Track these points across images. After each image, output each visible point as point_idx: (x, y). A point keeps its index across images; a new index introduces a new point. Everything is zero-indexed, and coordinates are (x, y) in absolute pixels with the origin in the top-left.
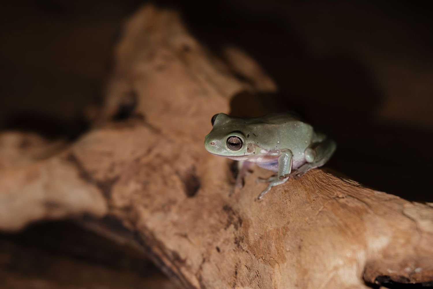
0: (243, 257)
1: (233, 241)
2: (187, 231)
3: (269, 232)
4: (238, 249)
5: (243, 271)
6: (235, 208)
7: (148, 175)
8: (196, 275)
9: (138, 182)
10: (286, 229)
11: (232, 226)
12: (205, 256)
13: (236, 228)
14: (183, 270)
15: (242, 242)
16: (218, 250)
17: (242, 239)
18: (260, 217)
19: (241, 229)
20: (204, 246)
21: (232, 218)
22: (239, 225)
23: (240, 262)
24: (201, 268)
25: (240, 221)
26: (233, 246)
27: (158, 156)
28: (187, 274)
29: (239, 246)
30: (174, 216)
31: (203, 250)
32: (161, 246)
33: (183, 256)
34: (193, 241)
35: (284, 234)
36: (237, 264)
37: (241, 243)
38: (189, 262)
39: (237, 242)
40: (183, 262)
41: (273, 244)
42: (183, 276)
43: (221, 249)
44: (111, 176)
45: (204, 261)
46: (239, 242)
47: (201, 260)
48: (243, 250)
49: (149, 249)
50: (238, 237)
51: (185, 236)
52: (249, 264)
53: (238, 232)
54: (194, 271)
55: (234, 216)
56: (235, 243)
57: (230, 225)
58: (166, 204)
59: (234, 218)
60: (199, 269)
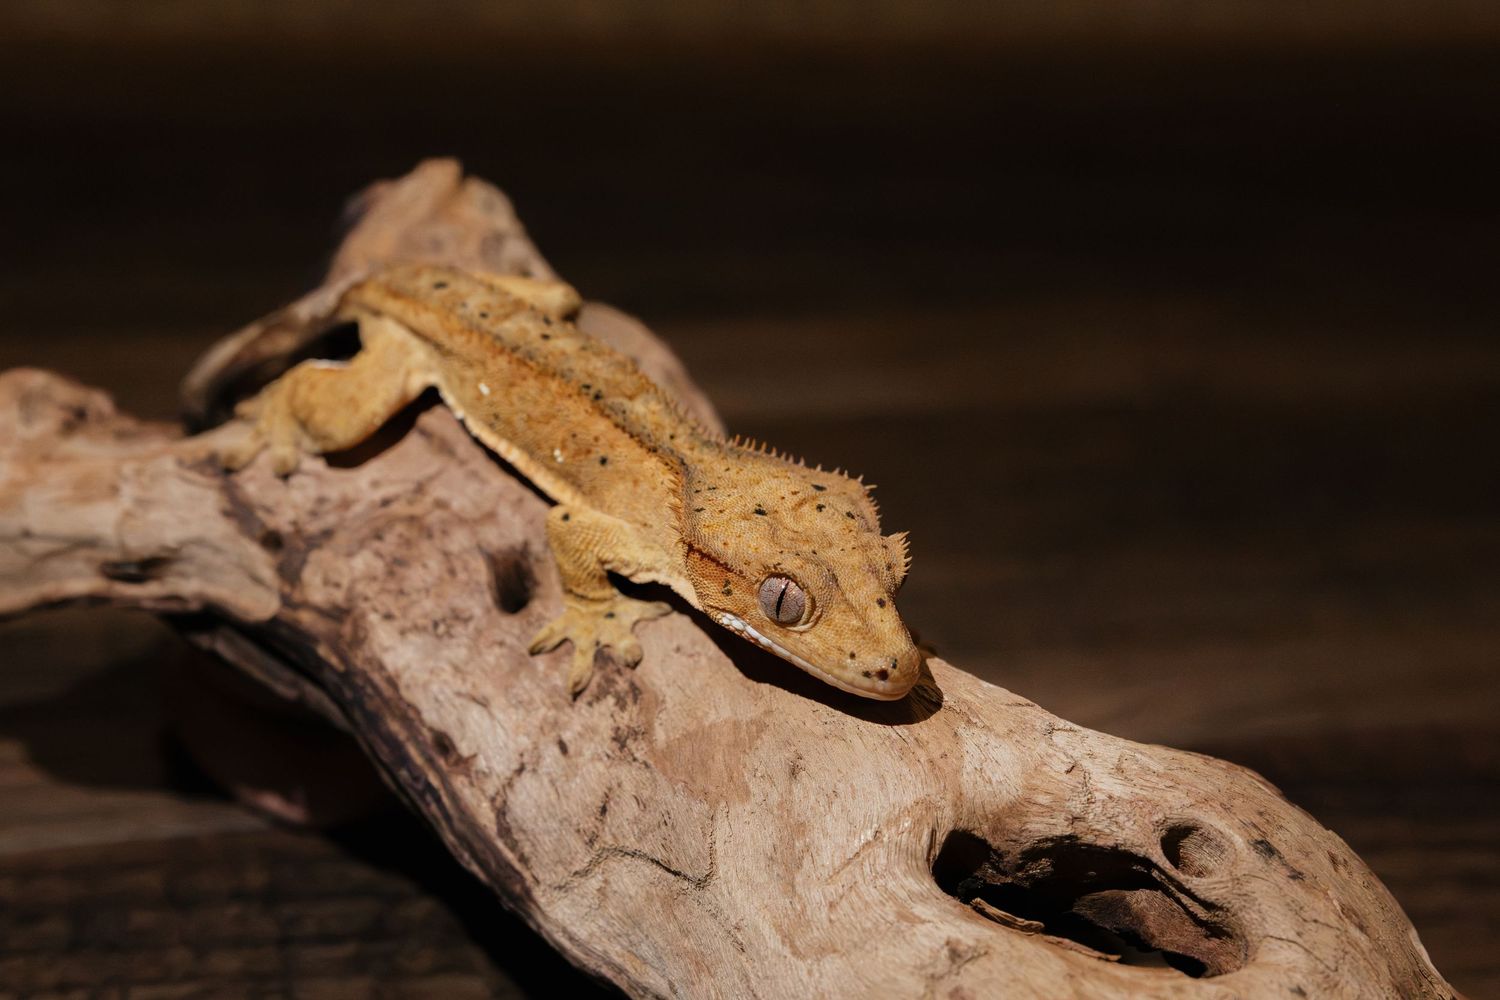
0: (628, 776)
1: (608, 733)
2: (487, 689)
3: (710, 727)
4: (618, 753)
5: (625, 811)
7: (408, 543)
8: (493, 800)
9: (378, 554)
10: (761, 727)
11: (611, 700)
12: (526, 759)
13: (621, 704)
14: (459, 782)
15: (635, 740)
16: (563, 747)
17: (634, 734)
18: (688, 692)
19: (633, 709)
20: (528, 735)
21: (610, 682)
22: (629, 700)
23: (619, 785)
24: (510, 784)
25: (635, 691)
26: (609, 746)
27: (441, 504)
28: (467, 793)
29: (623, 746)
30: (457, 651)
31: (525, 742)
32: (409, 716)
33: (464, 749)
34: (500, 716)
35: (752, 739)
36: (610, 789)
37: (629, 742)
38: (481, 763)
39: (620, 739)
40: (464, 764)
41: (719, 757)
42: (454, 797)
43: (571, 749)
44: (313, 527)
45: (520, 770)
46: (627, 738)
47: (515, 766)
48: (635, 760)
49: (374, 719)
50: (622, 726)
51: (483, 703)
52: (646, 794)
53: (626, 715)
54: (491, 787)
55: (617, 678)
56: (615, 739)
57: (605, 697)
58: (444, 620)
59: (617, 683)
60: (504, 787)
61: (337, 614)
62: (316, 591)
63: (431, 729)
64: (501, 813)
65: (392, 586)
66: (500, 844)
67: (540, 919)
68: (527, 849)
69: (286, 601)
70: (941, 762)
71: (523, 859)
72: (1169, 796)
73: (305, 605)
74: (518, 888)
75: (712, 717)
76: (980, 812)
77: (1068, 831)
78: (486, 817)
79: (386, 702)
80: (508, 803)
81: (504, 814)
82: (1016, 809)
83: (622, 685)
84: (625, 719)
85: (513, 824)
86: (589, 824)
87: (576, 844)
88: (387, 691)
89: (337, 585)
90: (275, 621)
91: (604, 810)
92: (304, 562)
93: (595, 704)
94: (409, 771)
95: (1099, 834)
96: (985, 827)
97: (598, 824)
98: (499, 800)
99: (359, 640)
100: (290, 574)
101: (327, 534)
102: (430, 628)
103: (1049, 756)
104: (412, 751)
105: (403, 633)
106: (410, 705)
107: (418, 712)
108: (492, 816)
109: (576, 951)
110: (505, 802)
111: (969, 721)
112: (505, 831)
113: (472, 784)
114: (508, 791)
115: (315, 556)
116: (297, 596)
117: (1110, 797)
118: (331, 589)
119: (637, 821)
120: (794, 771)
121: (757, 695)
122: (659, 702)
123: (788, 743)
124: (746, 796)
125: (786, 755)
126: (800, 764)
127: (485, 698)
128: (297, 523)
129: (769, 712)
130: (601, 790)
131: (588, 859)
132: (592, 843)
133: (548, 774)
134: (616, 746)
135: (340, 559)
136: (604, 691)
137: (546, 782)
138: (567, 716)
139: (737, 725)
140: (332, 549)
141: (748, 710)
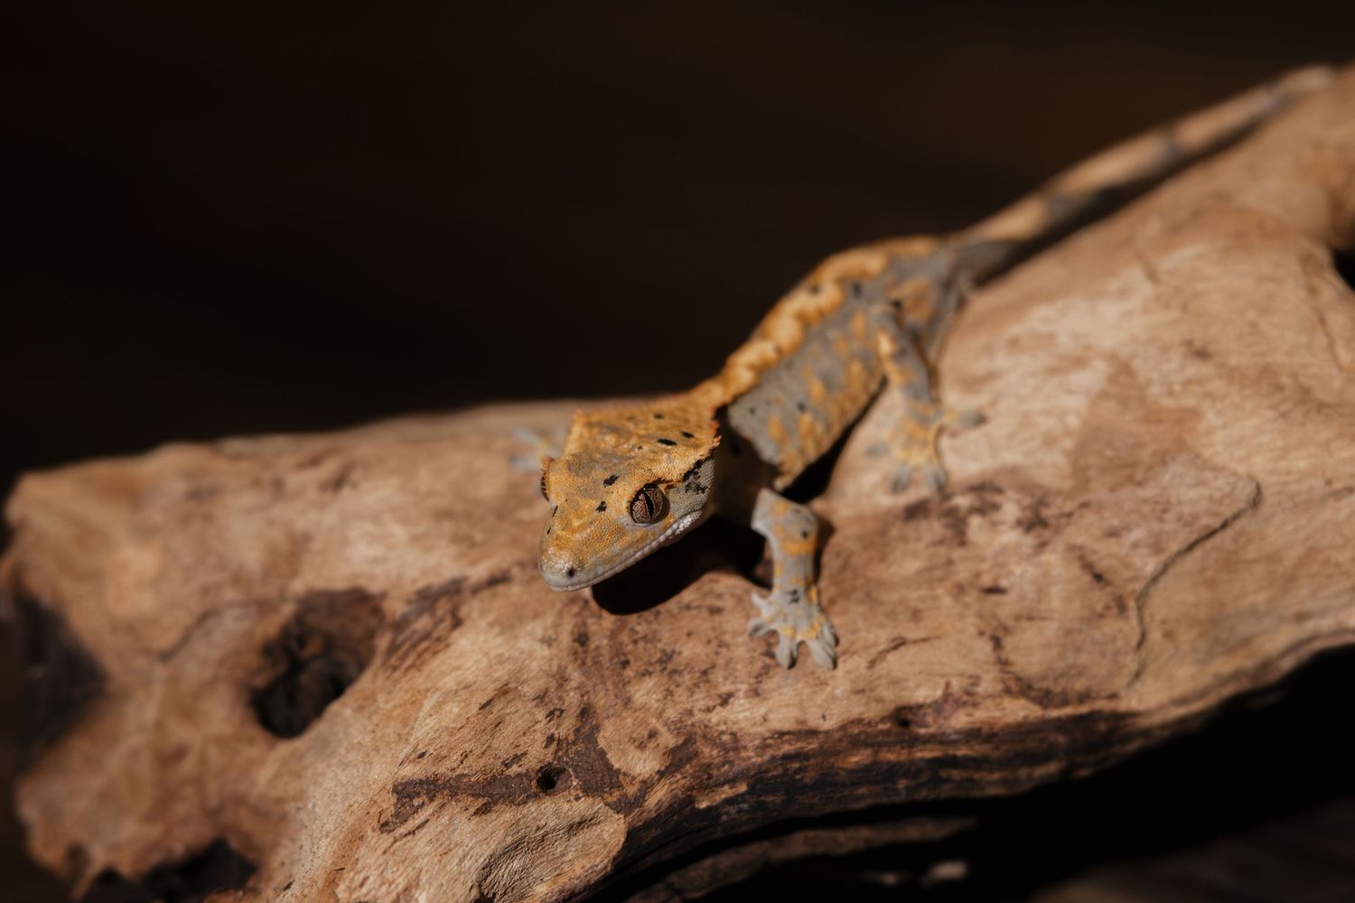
61: (677, 759)
62: (643, 765)
63: (883, 720)
65: (687, 679)
66: (1054, 713)
67: (1144, 723)
68: (1079, 685)
69: (623, 806)
71: (1083, 697)
73: (647, 786)
74: (1102, 727)
78: (1019, 710)
79: (822, 752)
80: (1021, 675)
81: (1030, 687)
83: (962, 501)
84: (1011, 509)
85: (1044, 685)
86: (1099, 598)
87: (1111, 626)
88: (813, 745)
89: (653, 735)
90: (632, 834)
91: (1098, 577)
92: (603, 754)
94: (905, 775)
97: (1109, 590)
98: (1013, 685)
99: (731, 745)
100: (602, 779)
101: (585, 712)
102: (768, 661)
104: (890, 756)
105: (755, 693)
106: (843, 727)
107: (859, 721)
108: (1022, 702)
109: (1197, 706)
112: (1045, 699)
113: (976, 705)
115: (603, 739)
118: (652, 744)
119: (1135, 546)
120: (1202, 354)
121: (1079, 362)
122: (1014, 471)
123: (1165, 349)
124: (1194, 414)
125: (1176, 357)
126: (1198, 344)
127: (894, 640)
128: (551, 739)
129: (1112, 357)
130: (1075, 570)
131: (1134, 622)
132: (1122, 608)
133: (1018, 618)
134: (1038, 531)
135: (624, 714)
136: (957, 523)
137: (1025, 624)
138: (962, 572)
139: (1103, 395)
140: (608, 717)
141: (1092, 377)
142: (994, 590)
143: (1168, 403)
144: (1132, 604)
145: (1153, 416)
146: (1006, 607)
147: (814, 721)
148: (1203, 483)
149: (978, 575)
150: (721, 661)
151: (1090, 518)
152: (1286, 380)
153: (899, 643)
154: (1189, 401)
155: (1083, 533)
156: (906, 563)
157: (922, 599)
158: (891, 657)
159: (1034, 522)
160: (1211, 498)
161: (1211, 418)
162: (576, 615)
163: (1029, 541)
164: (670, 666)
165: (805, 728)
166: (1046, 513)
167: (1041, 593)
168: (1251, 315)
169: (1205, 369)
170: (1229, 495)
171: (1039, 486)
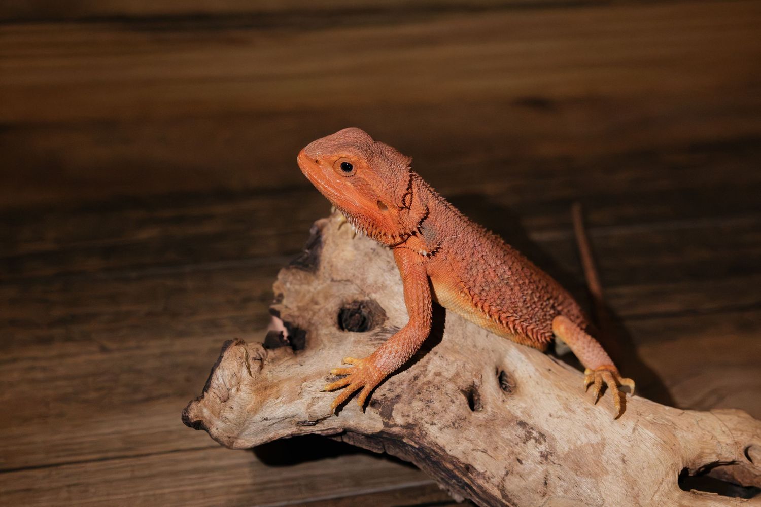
1: (538, 454)
2: (483, 446)
3: (580, 447)
4: (545, 461)
5: (555, 482)
6: (530, 422)
8: (498, 486)
9: (421, 400)
10: (603, 445)
11: (533, 441)
12: (508, 469)
13: (538, 442)
15: (552, 456)
17: (550, 454)
19: (545, 444)
20: (505, 460)
21: (530, 433)
22: (542, 439)
23: (550, 474)
24: (503, 479)
25: (542, 435)
28: (485, 485)
29: (547, 459)
31: (505, 463)
32: (453, 461)
33: (479, 469)
35: (601, 450)
36: (546, 476)
38: (489, 474)
40: (481, 475)
42: (479, 487)
43: (524, 462)
44: (392, 395)
45: (507, 474)
46: (547, 455)
47: (504, 473)
48: (554, 464)
50: (543, 451)
53: (543, 446)
54: (496, 480)
55: (533, 432)
56: (542, 456)
57: (530, 439)
58: (456, 422)
59: (533, 433)
60: (501, 481)
61: (408, 426)
62: (399, 420)
63: (463, 464)
64: (502, 490)
65: (429, 410)
66: (504, 501)
68: (516, 501)
69: (386, 425)
70: (674, 448)
71: (514, 505)
72: (742, 438)
73: (396, 425)
75: (579, 442)
76: (688, 461)
77: (717, 460)
78: (496, 493)
79: (442, 457)
80: (505, 486)
81: (504, 491)
82: (700, 457)
83: (535, 434)
84: (543, 448)
85: (508, 494)
86: (541, 488)
87: (537, 497)
88: (441, 453)
89: (408, 416)
90: (382, 432)
91: (546, 483)
92: (392, 409)
93: (526, 443)
94: (456, 480)
95: (727, 458)
96: (690, 464)
97: (545, 489)
98: (501, 486)
99: (424, 435)
100: (387, 414)
101: (398, 396)
102: (452, 425)
103: (704, 434)
104: (457, 473)
105: (441, 429)
106: (452, 457)
107: (457, 459)
108: (499, 492)
110: (503, 486)
111: (675, 428)
112: (505, 496)
113: (487, 482)
114: (504, 482)
115: (396, 406)
116: (391, 423)
117: (727, 444)
118: (406, 418)
119: (561, 486)
120: (624, 461)
121: (595, 432)
122: (554, 439)
123: (617, 451)
124: (607, 473)
125: (618, 455)
126: (625, 458)
127: (484, 450)
128: (384, 395)
129: (604, 439)
130: (542, 476)
131: (543, 501)
132: (544, 496)
133: (518, 473)
134: (543, 459)
135: (406, 405)
136: (528, 437)
137: (518, 476)
138: (517, 449)
139: (592, 445)
140: (402, 402)
141: (594, 439)
142: (520, 461)
143: (604, 463)
144: (547, 497)
145: (597, 463)
146: (519, 468)
147: (447, 449)
148: (591, 491)
149: (519, 454)
150: (441, 414)
151: (558, 469)
152: (636, 489)
153: (485, 451)
154: (609, 468)
155: (554, 471)
156: (506, 434)
157: (502, 446)
158: (479, 452)
159: (545, 456)
160: (589, 496)
161: (610, 477)
162: (421, 371)
163: (539, 459)
164: (429, 404)
165: (444, 448)
166: (549, 457)
167: (530, 473)
168: (645, 465)
169: (621, 465)
170: (594, 500)
171: (555, 449)
